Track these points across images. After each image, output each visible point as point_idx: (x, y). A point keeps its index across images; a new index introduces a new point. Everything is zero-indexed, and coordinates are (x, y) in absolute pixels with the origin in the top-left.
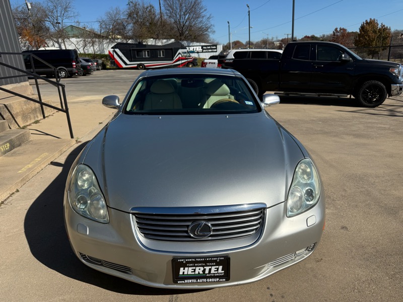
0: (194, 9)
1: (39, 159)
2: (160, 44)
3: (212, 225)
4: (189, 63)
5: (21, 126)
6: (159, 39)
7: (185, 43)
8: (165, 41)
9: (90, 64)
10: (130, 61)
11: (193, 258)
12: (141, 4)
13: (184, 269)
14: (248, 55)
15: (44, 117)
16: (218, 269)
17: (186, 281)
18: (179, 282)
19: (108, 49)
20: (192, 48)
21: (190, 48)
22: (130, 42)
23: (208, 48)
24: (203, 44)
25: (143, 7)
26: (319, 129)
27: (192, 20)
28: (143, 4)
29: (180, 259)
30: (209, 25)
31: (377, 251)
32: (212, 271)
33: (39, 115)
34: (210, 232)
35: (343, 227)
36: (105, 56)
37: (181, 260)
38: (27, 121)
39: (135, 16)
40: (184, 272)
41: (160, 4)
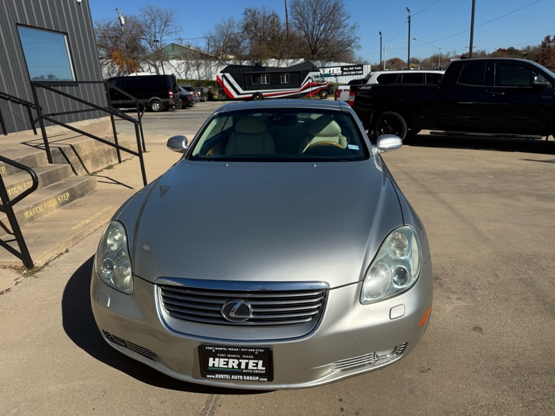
0: (332, 17)
1: (100, 214)
2: (284, 65)
3: (252, 306)
4: (322, 90)
5: (90, 172)
6: (283, 59)
7: (318, 63)
8: (291, 61)
9: (192, 93)
10: (244, 90)
11: (225, 347)
12: (262, 13)
13: (214, 360)
14: (398, 78)
15: (120, 162)
16: (257, 364)
17: (217, 376)
18: (208, 376)
19: (216, 72)
20: (328, 69)
21: (325, 69)
22: (245, 63)
23: (350, 69)
24: (344, 64)
25: (264, 17)
26: (485, 186)
27: (330, 31)
28: (264, 13)
29: (208, 346)
30: (353, 37)
31: (517, 366)
32: (250, 367)
33: (113, 158)
34: (249, 314)
35: (476, 328)
36: (212, 83)
37: (209, 348)
38: (98, 166)
39: (253, 28)
40: (214, 364)
41: (286, 12)
